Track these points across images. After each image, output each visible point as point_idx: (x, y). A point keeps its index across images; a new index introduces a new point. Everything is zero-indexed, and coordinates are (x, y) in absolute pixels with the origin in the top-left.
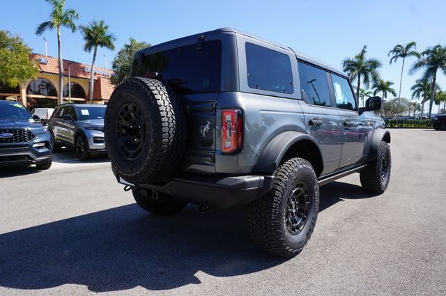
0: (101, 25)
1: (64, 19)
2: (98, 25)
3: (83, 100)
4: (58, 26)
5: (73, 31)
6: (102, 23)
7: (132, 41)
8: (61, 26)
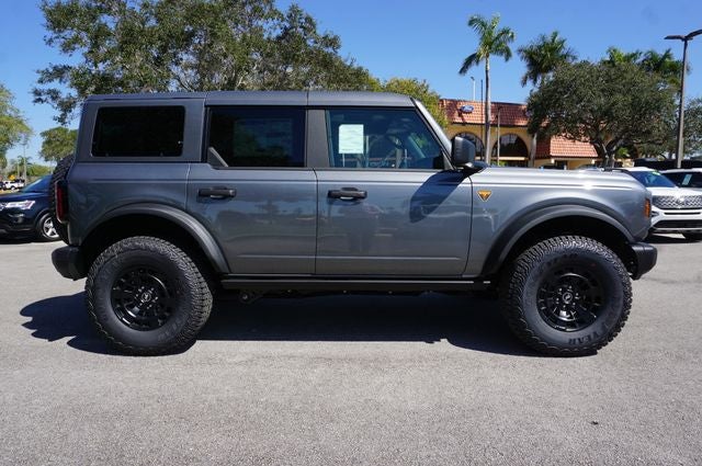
0: (553, 41)
1: (495, 44)
2: (549, 39)
3: (523, 159)
4: (488, 56)
5: (507, 60)
6: (555, 34)
7: (613, 52)
8: (491, 56)
